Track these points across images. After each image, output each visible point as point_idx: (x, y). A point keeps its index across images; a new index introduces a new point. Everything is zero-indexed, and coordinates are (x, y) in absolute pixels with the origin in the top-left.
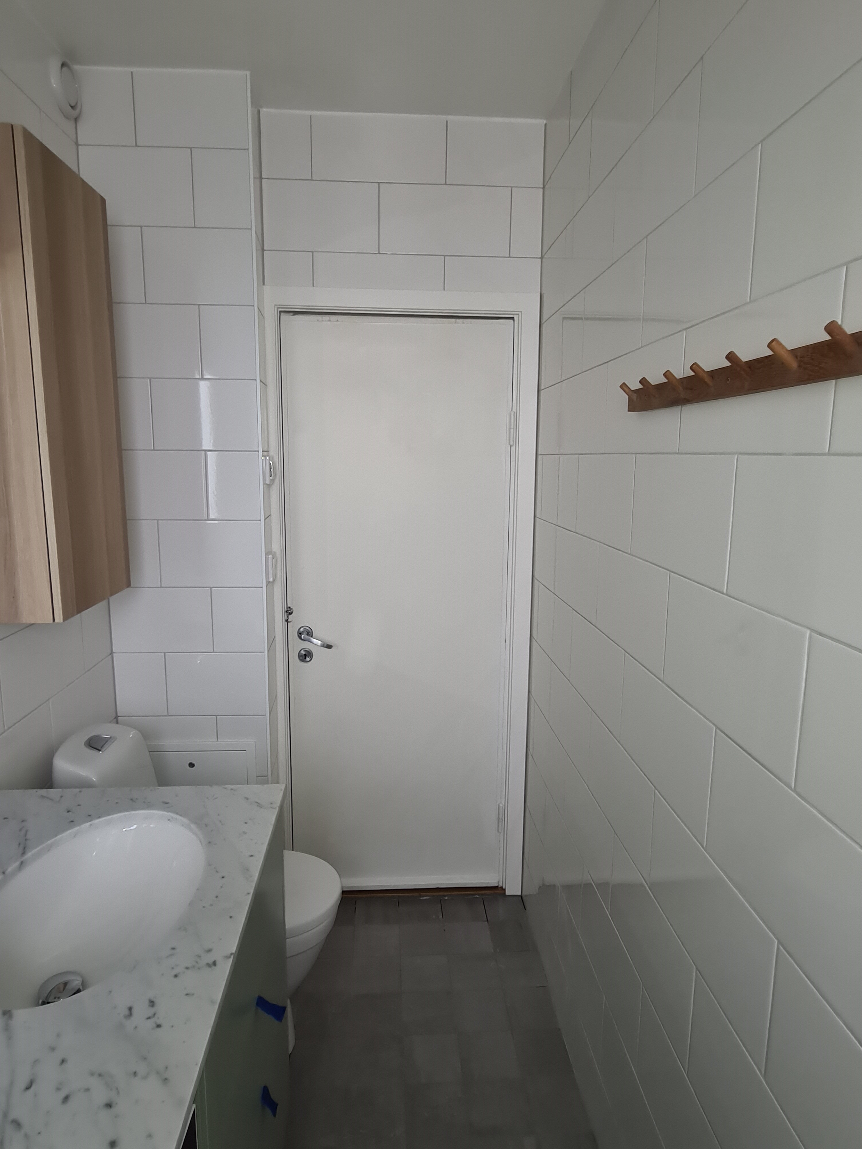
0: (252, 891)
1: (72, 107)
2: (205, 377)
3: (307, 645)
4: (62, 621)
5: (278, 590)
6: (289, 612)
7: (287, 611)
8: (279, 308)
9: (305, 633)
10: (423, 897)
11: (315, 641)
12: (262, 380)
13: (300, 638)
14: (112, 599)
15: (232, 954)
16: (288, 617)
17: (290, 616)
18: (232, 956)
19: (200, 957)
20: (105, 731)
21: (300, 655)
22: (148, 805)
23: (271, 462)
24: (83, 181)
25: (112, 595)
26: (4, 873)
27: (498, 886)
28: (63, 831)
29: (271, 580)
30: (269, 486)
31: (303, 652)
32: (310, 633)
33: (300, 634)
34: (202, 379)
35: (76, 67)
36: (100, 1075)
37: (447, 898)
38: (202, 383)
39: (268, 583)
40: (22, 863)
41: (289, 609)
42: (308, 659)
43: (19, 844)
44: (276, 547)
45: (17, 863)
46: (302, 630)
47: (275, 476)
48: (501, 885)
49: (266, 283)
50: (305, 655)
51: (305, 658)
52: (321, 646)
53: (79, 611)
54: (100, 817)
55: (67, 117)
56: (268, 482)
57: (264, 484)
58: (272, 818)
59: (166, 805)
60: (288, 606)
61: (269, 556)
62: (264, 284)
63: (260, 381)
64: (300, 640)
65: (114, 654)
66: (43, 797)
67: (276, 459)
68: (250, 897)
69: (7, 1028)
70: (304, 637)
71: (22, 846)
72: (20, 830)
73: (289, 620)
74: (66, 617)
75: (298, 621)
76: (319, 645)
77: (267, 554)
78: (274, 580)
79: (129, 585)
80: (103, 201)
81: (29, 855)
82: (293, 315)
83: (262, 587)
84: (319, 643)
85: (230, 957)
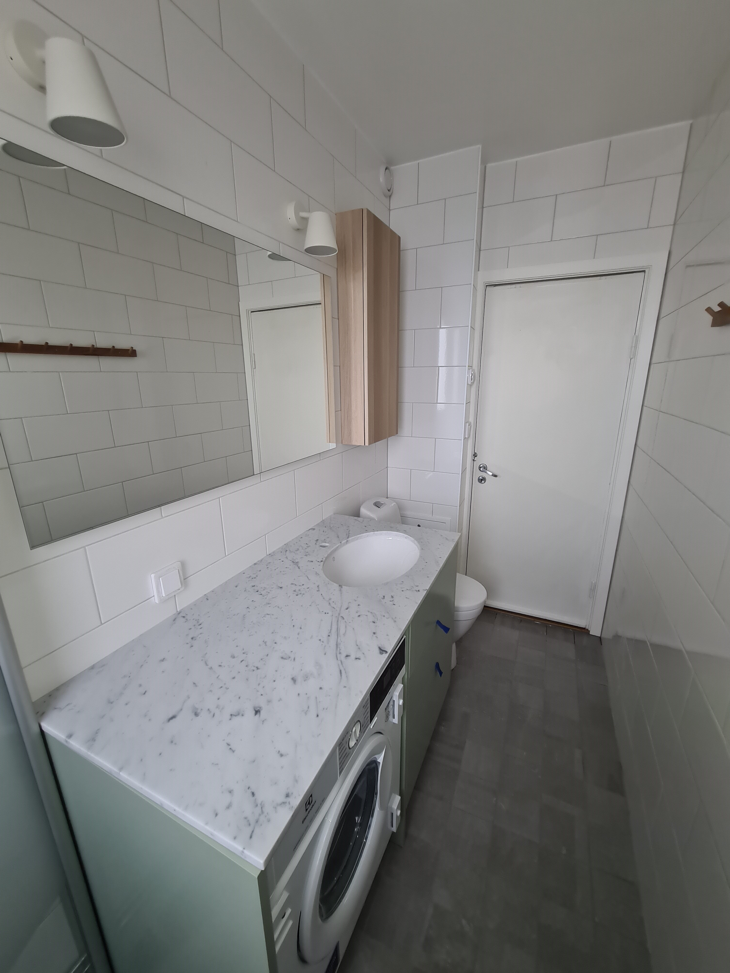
0: (439, 570)
1: (389, 190)
2: (442, 327)
3: (484, 475)
4: (368, 445)
5: (470, 442)
6: (475, 455)
7: (474, 455)
8: (486, 283)
9: (483, 468)
10: (536, 622)
11: (488, 472)
12: (472, 327)
13: (480, 470)
14: (389, 438)
15: (426, 589)
16: (474, 458)
17: (475, 458)
18: (426, 591)
19: (413, 587)
20: (382, 500)
21: (479, 479)
22: (398, 531)
23: (472, 372)
24: (391, 231)
25: (389, 437)
26: (341, 543)
27: (585, 628)
28: (363, 533)
29: (467, 437)
30: (471, 385)
31: (481, 478)
32: (485, 468)
33: (480, 468)
34: (440, 328)
35: (392, 168)
36: (371, 613)
37: (550, 626)
38: (441, 330)
39: (465, 438)
40: (347, 541)
41: (475, 454)
42: (483, 482)
43: (347, 534)
44: (471, 419)
45: (346, 541)
46: (481, 465)
47: (474, 380)
48: (587, 628)
49: (480, 270)
50: (482, 479)
51: (482, 481)
52: (492, 476)
53: (375, 442)
54: (378, 531)
55: (385, 196)
56: (470, 383)
57: (468, 384)
58: (452, 546)
59: (405, 532)
60: (475, 452)
61: (467, 424)
62: (479, 270)
63: (471, 327)
64: (480, 471)
65: (388, 468)
66: (356, 520)
67: (476, 371)
68: (437, 572)
69: (340, 590)
70: (482, 469)
71: (348, 535)
72: (347, 530)
73: (475, 460)
74: (370, 443)
75: (480, 461)
76: (491, 475)
77: (466, 423)
78: (468, 437)
79: (397, 433)
80: (399, 238)
81: (350, 539)
82: (494, 287)
83: (461, 440)
84: (491, 474)
85: (426, 590)
